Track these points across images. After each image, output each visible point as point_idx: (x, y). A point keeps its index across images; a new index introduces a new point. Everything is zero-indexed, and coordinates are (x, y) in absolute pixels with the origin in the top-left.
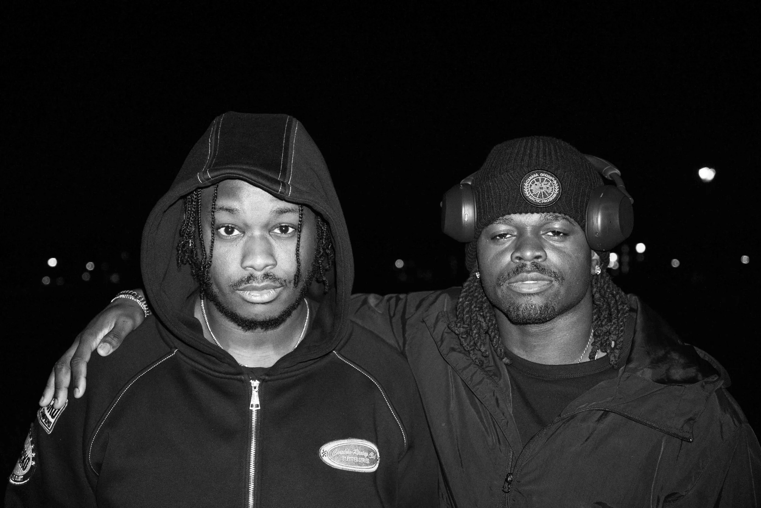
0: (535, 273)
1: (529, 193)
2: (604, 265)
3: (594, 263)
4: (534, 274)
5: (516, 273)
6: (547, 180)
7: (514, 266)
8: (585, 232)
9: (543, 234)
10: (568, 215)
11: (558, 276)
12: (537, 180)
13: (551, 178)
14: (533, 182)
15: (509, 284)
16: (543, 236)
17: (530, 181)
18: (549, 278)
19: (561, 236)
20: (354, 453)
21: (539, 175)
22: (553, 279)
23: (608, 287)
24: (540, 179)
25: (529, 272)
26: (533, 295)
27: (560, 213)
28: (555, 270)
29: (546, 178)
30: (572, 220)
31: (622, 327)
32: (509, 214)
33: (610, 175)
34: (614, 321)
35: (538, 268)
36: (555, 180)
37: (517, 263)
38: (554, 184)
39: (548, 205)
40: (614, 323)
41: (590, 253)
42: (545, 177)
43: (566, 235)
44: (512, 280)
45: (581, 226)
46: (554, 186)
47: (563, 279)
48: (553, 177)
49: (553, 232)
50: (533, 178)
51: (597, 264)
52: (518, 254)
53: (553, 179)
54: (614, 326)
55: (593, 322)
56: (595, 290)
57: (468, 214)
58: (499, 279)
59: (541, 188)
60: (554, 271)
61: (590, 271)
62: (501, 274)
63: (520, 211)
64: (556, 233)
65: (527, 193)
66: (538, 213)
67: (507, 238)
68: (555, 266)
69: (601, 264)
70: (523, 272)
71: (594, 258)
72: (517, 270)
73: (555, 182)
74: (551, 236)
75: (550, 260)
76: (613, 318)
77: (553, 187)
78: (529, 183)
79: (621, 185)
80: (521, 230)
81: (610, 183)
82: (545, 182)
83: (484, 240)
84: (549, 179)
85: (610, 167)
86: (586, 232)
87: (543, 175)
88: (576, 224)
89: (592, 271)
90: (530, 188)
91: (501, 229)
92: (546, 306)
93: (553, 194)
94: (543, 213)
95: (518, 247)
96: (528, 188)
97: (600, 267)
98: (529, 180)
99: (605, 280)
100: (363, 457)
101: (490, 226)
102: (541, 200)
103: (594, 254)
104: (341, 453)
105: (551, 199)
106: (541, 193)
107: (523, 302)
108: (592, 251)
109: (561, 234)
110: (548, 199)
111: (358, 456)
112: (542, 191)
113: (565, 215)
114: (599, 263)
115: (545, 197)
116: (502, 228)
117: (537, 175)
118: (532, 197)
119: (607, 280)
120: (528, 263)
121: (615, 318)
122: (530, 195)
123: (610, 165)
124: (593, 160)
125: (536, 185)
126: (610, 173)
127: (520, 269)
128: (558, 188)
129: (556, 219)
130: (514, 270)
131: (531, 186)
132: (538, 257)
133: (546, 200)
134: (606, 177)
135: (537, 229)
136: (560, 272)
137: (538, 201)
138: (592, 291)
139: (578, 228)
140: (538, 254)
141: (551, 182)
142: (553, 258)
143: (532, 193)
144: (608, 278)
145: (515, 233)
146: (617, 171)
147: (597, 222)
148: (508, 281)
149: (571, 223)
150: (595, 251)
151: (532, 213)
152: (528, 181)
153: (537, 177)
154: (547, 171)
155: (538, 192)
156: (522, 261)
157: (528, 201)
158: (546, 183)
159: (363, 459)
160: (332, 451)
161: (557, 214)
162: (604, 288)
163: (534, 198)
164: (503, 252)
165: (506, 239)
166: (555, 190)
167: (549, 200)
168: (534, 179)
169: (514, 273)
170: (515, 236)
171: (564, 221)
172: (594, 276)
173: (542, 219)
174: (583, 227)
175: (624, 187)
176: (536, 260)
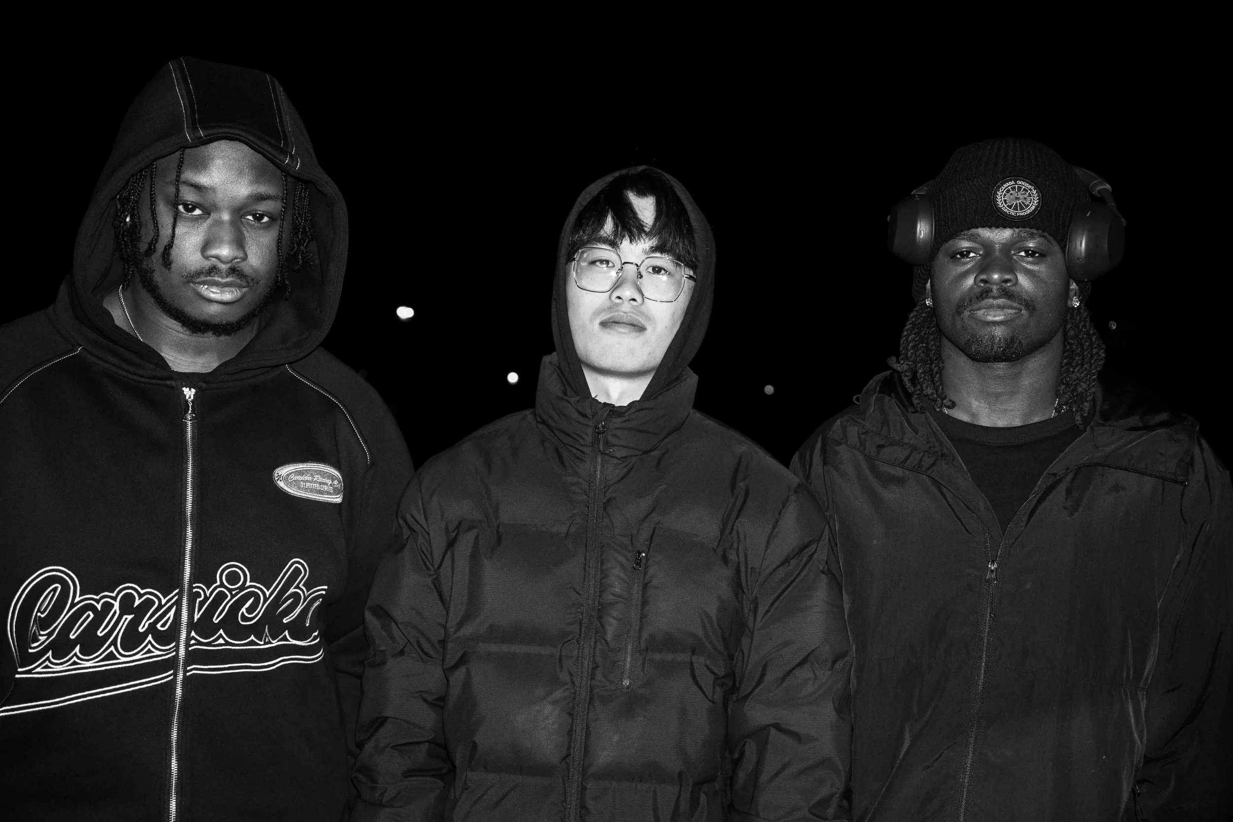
0: (1003, 300)
1: (1002, 203)
2: (1082, 298)
3: (1072, 293)
4: (1001, 301)
5: (980, 299)
6: (1024, 189)
7: (977, 290)
8: (1065, 254)
9: (1014, 254)
10: (1046, 232)
11: (1029, 305)
12: (1014, 189)
13: (1030, 187)
14: (1008, 191)
15: (970, 311)
16: (1015, 257)
17: (1005, 189)
18: (1018, 306)
19: (1037, 257)
20: (315, 479)
21: (1016, 182)
22: (1023, 308)
23: (1084, 326)
24: (1016, 188)
25: (995, 298)
26: (998, 324)
27: (1038, 229)
28: (1027, 298)
29: (1024, 187)
30: (1051, 238)
31: (1094, 375)
32: (977, 228)
33: (1099, 192)
34: (1085, 366)
35: (1007, 294)
36: (1034, 189)
37: (981, 286)
38: (1033, 194)
39: (1025, 218)
40: (1086, 369)
41: (1069, 281)
42: (1023, 185)
43: (1042, 255)
44: (975, 307)
45: (1061, 247)
46: (1033, 196)
47: (1034, 309)
48: (1032, 185)
49: (1026, 252)
50: (1009, 186)
51: (1075, 295)
52: (984, 277)
53: (1033, 188)
54: (1085, 372)
55: (1062, 367)
56: (1069, 326)
57: (924, 230)
58: (959, 306)
59: (1017, 199)
60: (1025, 299)
61: (1066, 303)
62: (963, 300)
63: (989, 224)
64: (1030, 253)
65: (1000, 203)
66: (1011, 227)
67: (970, 257)
68: (1026, 292)
69: (1080, 296)
70: (990, 298)
71: (1072, 287)
72: (982, 295)
73: (1035, 192)
74: (1024, 256)
75: (1021, 286)
76: (1085, 362)
77: (1032, 198)
78: (1003, 192)
79: (1112, 204)
80: (988, 247)
81: (1098, 200)
82: (1022, 192)
83: (942, 259)
84: (1027, 188)
85: (1098, 181)
86: (1067, 254)
87: (1020, 183)
88: (1055, 243)
89: (1069, 303)
90: (1004, 198)
91: (963, 246)
92: (1012, 339)
93: (1031, 206)
94: (1018, 228)
95: (984, 267)
96: (1001, 198)
97: (1078, 298)
98: (1003, 188)
99: (1082, 317)
100: (326, 484)
101: (950, 242)
102: (1017, 213)
103: (1073, 283)
104: (299, 478)
105: (1029, 212)
106: (1016, 204)
107: (985, 332)
108: (1071, 281)
109: (1037, 255)
110: (1025, 211)
111: (320, 483)
112: (1018, 202)
113: (1043, 231)
114: (1078, 295)
115: (1022, 209)
116: (965, 244)
117: (1013, 182)
118: (1006, 208)
119: (1084, 316)
120: (995, 287)
121: (1087, 363)
122: (1004, 206)
123: (1100, 179)
124: (1080, 172)
125: (1011, 194)
126: (1098, 188)
127: (985, 294)
128: (1037, 200)
129: (1032, 236)
130: (977, 295)
131: (1005, 195)
132: (1007, 281)
133: (1022, 212)
134: (1094, 193)
135: (1007, 248)
136: (1032, 301)
137: (1013, 214)
138: (1065, 329)
139: (1056, 248)
140: (1007, 277)
141: (1029, 191)
142: (1024, 281)
143: (1006, 203)
144: (1086, 314)
145: (981, 252)
146: (1108, 187)
147: (1081, 245)
148: (970, 308)
149: (1049, 241)
150: (1074, 280)
151: (1005, 227)
152: (1001, 190)
153: (1013, 184)
154: (1025, 178)
155: (1013, 203)
156: (988, 285)
157: (1001, 214)
158: (1024, 193)
159: (325, 486)
160: (288, 475)
161: (1035, 231)
162: (1079, 326)
163: (1008, 210)
164: (965, 275)
165: (968, 259)
166: (1033, 202)
167: (1026, 213)
168: (1009, 188)
169: (977, 298)
170: (980, 255)
171: (1041, 240)
172: (1069, 309)
173: (1015, 236)
174: (1063, 250)
175: (1115, 206)
176: (1004, 284)
